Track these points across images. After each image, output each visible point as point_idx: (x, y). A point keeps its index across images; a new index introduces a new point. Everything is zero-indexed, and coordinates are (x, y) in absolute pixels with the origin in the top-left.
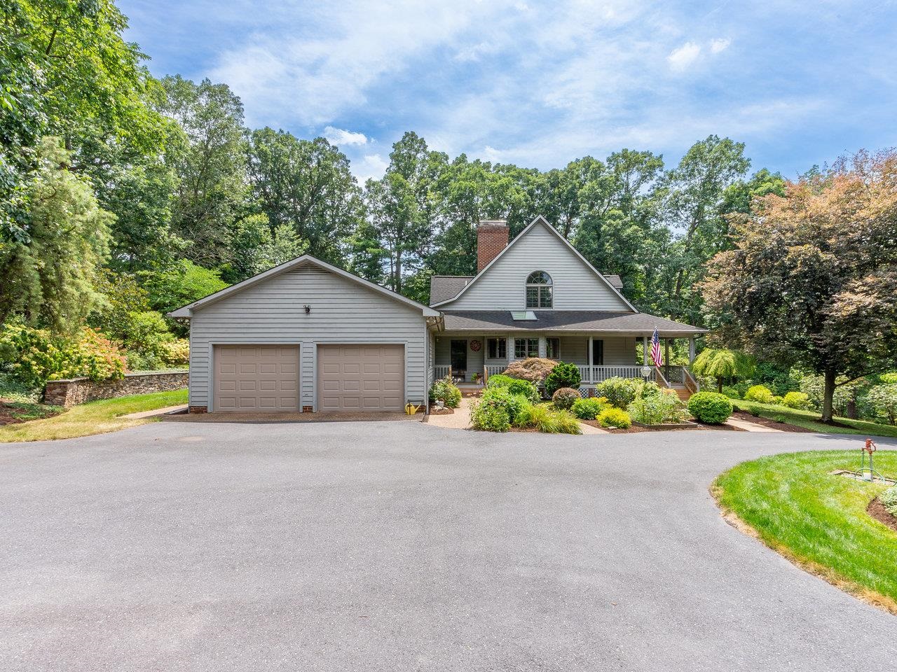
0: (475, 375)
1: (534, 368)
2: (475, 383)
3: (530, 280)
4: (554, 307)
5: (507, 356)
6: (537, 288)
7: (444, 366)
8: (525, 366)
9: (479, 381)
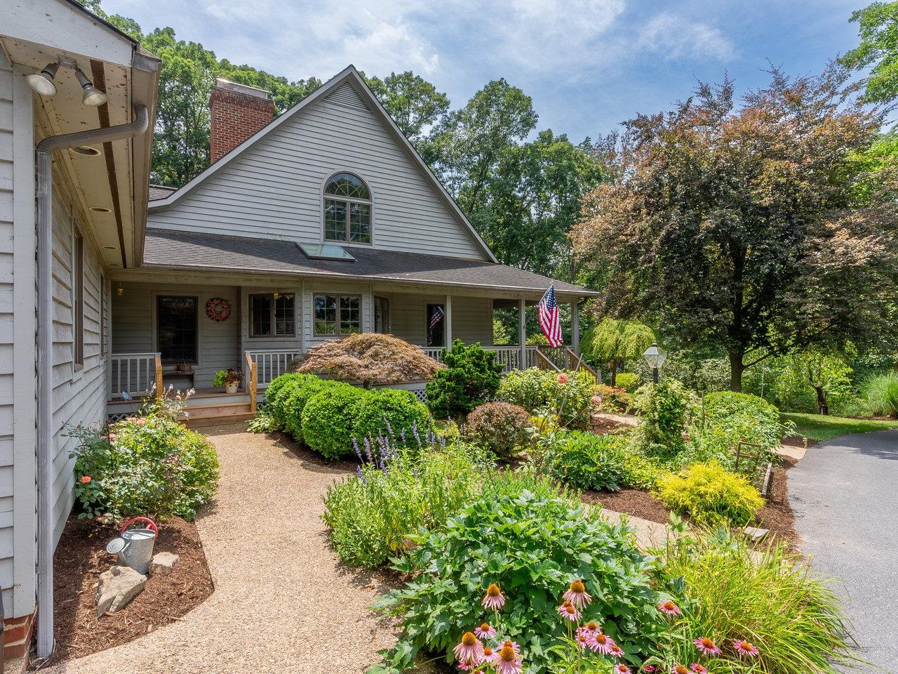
0: (222, 373)
1: (375, 356)
2: (223, 392)
3: (331, 188)
4: (374, 242)
5: (298, 331)
6: (344, 204)
7: (138, 357)
8: (350, 350)
9: (233, 388)
